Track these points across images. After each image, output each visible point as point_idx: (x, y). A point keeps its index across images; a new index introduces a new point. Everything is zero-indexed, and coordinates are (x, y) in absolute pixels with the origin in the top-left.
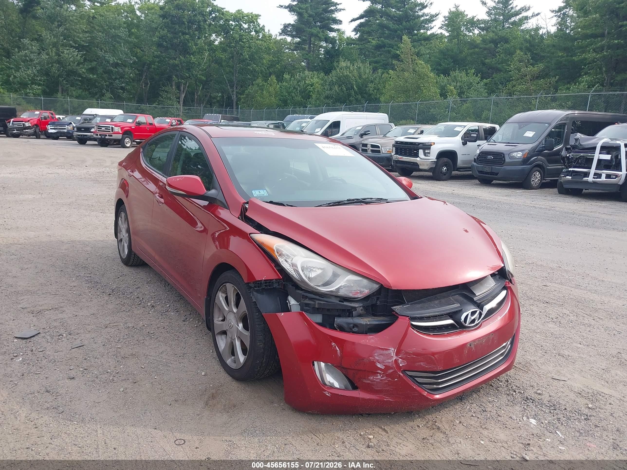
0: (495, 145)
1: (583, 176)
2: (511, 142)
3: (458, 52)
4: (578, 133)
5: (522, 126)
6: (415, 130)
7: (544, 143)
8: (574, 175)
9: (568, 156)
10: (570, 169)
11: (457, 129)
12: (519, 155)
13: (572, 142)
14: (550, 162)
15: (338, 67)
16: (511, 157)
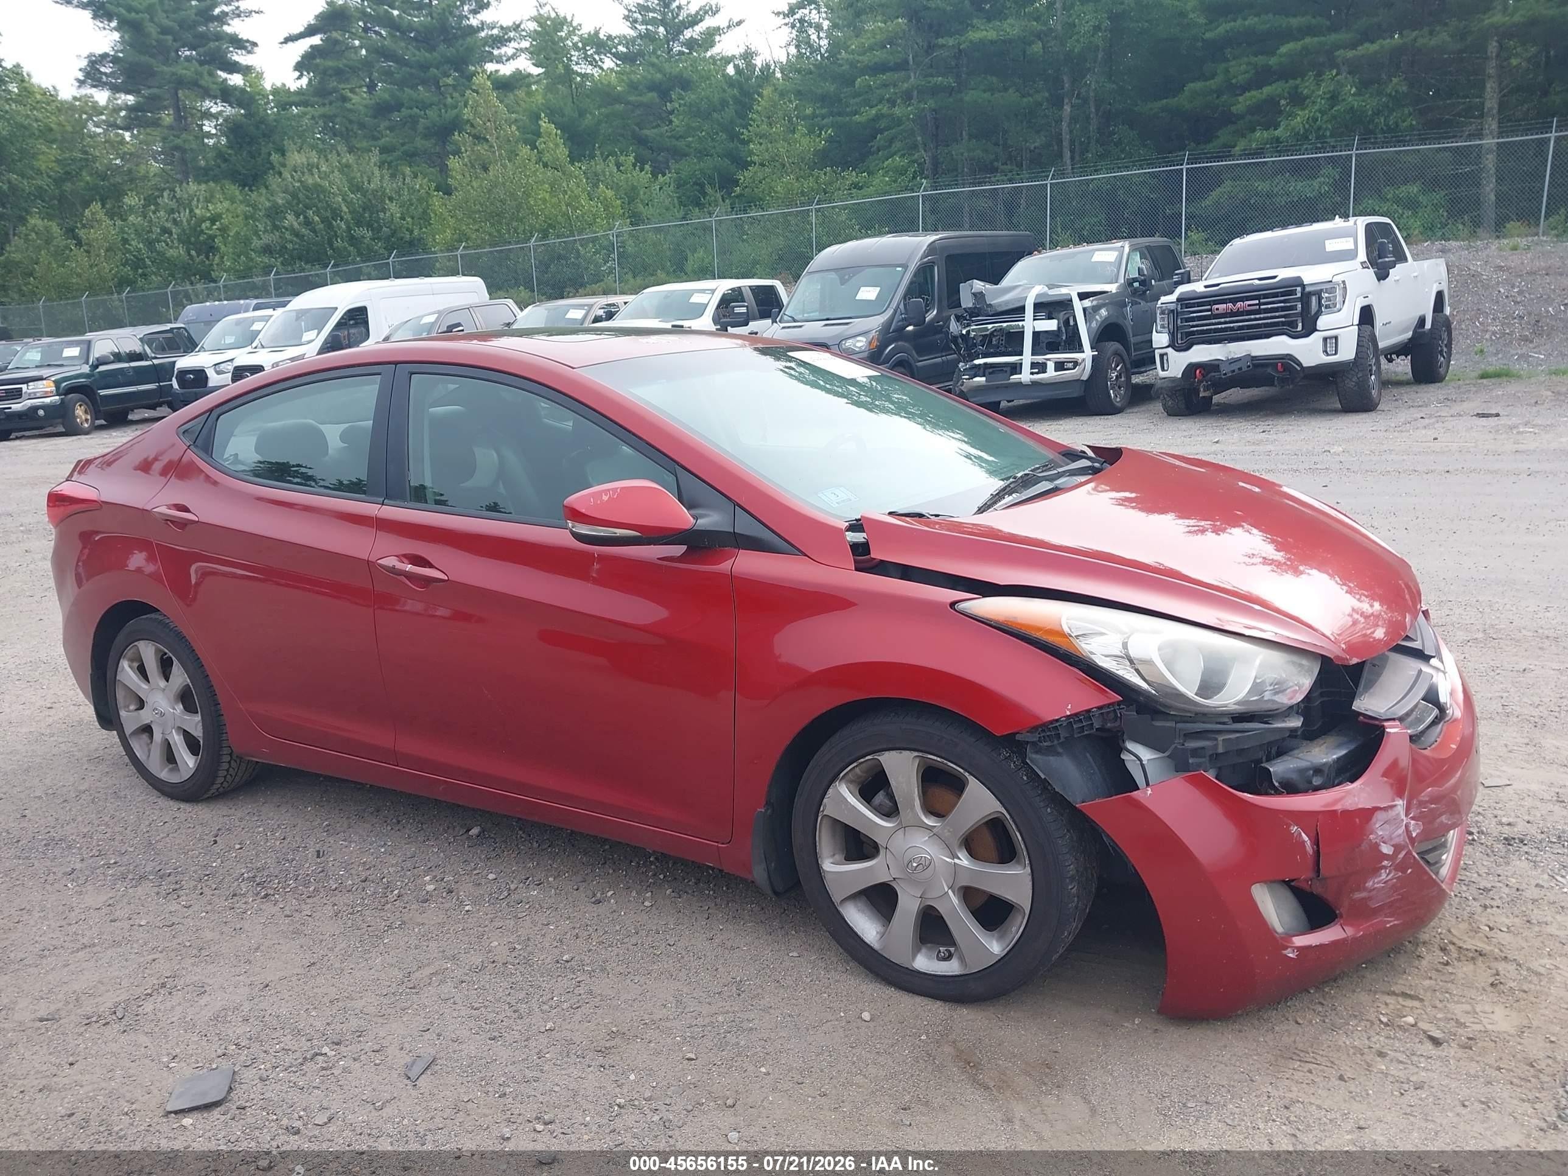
0: (801, 327)
1: (1009, 372)
2: (832, 317)
3: (576, 115)
4: (975, 281)
5: (847, 277)
6: (583, 312)
7: (903, 311)
8: (990, 373)
9: (964, 332)
10: (977, 362)
11: (696, 299)
12: (859, 344)
13: (967, 302)
14: (922, 350)
15: (284, 165)
16: (844, 350)
